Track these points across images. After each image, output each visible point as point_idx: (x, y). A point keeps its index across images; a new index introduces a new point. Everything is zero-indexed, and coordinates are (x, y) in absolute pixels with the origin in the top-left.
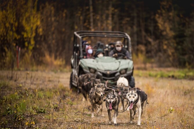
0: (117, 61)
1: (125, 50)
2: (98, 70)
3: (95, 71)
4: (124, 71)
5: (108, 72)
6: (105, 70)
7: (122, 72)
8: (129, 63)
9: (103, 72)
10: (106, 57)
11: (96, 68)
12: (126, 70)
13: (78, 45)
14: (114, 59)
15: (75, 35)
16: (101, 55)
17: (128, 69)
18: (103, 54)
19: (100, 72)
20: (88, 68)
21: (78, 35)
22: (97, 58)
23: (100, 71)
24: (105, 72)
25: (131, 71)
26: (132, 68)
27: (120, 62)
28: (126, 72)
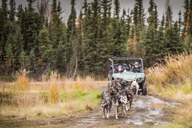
0: (135, 74)
1: (140, 67)
2: (123, 80)
4: (139, 79)
5: (130, 81)
8: (142, 75)
10: (128, 72)
11: (122, 78)
13: (111, 66)
14: (133, 73)
15: (109, 60)
16: (125, 71)
18: (127, 70)
21: (111, 60)
22: (123, 73)
24: (128, 81)
25: (144, 79)
26: (144, 78)
27: (136, 74)
28: (140, 80)
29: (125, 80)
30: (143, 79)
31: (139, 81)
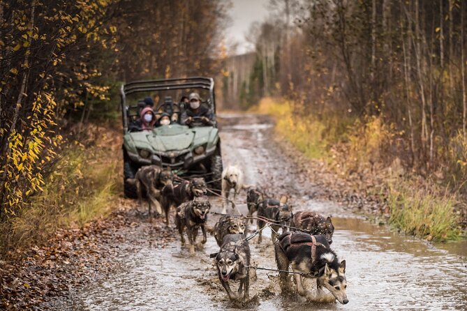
0: (190, 131)
2: (154, 152)
3: (149, 154)
4: (201, 149)
5: (172, 154)
6: (167, 151)
7: (197, 151)
8: (210, 133)
9: (163, 154)
11: (151, 148)
12: (205, 146)
14: (185, 127)
17: (208, 146)
19: (158, 155)
20: (136, 150)
23: (157, 152)
24: (166, 154)
25: (214, 148)
26: (215, 142)
27: (194, 132)
28: (205, 149)
29: (160, 153)
30: (212, 145)
31: (201, 154)
